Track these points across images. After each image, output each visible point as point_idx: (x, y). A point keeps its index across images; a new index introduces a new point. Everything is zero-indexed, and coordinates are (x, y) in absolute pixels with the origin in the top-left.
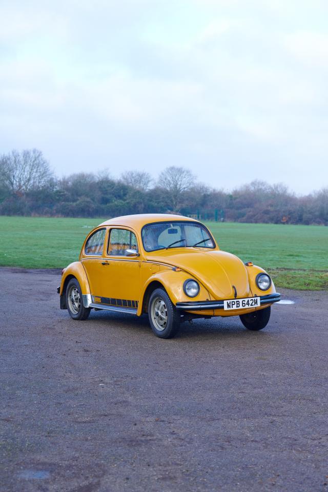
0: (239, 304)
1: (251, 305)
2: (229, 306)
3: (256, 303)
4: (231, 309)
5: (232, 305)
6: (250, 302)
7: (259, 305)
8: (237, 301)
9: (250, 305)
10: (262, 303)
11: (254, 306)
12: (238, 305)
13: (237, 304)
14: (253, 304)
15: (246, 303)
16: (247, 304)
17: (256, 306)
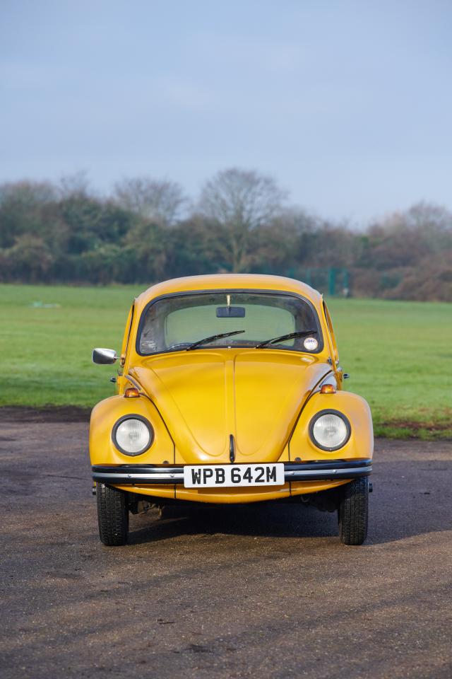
0: (223, 475)
1: (257, 480)
2: (195, 478)
3: (273, 475)
4: (202, 485)
5: (205, 476)
6: (255, 474)
7: (280, 481)
8: (217, 470)
9: (253, 480)
10: (287, 479)
11: (265, 484)
12: (220, 479)
13: (218, 476)
14: (264, 477)
15: (242, 474)
16: (245, 477)
17: (272, 483)
